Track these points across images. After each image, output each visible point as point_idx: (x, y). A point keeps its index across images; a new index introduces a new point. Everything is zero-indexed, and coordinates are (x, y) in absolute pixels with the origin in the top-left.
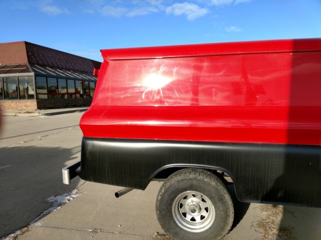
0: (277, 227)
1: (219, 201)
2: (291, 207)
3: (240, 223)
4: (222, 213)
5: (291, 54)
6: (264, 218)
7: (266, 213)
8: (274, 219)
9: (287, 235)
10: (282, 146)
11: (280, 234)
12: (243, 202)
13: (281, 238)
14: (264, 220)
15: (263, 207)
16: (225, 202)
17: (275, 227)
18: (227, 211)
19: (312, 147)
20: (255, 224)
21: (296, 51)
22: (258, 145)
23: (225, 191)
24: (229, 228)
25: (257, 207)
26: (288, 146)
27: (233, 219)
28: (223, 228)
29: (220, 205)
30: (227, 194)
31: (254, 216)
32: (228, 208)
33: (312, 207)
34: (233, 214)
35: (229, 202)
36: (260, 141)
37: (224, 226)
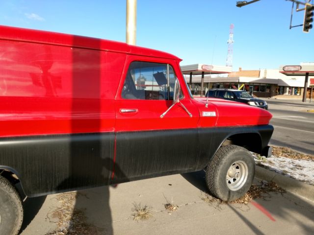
0: (70, 212)
1: (4, 202)
2: (84, 191)
3: (34, 219)
4: (9, 215)
5: (71, 48)
6: (60, 207)
7: (61, 201)
8: (69, 205)
9: (80, 217)
10: (68, 135)
11: (74, 218)
12: (32, 197)
13: (74, 222)
14: (59, 208)
15: (59, 197)
16: (12, 202)
17: (69, 213)
18: (14, 210)
19: (94, 134)
20: (50, 215)
21: (75, 46)
22: (43, 137)
23: (11, 190)
24: (18, 228)
25: (54, 198)
26: (72, 135)
27: (22, 218)
28: (12, 230)
29: (6, 207)
30: (14, 193)
31: (50, 207)
32: (16, 208)
33: (96, 187)
34: (22, 213)
35: (16, 200)
36: (45, 133)
37: (12, 227)
